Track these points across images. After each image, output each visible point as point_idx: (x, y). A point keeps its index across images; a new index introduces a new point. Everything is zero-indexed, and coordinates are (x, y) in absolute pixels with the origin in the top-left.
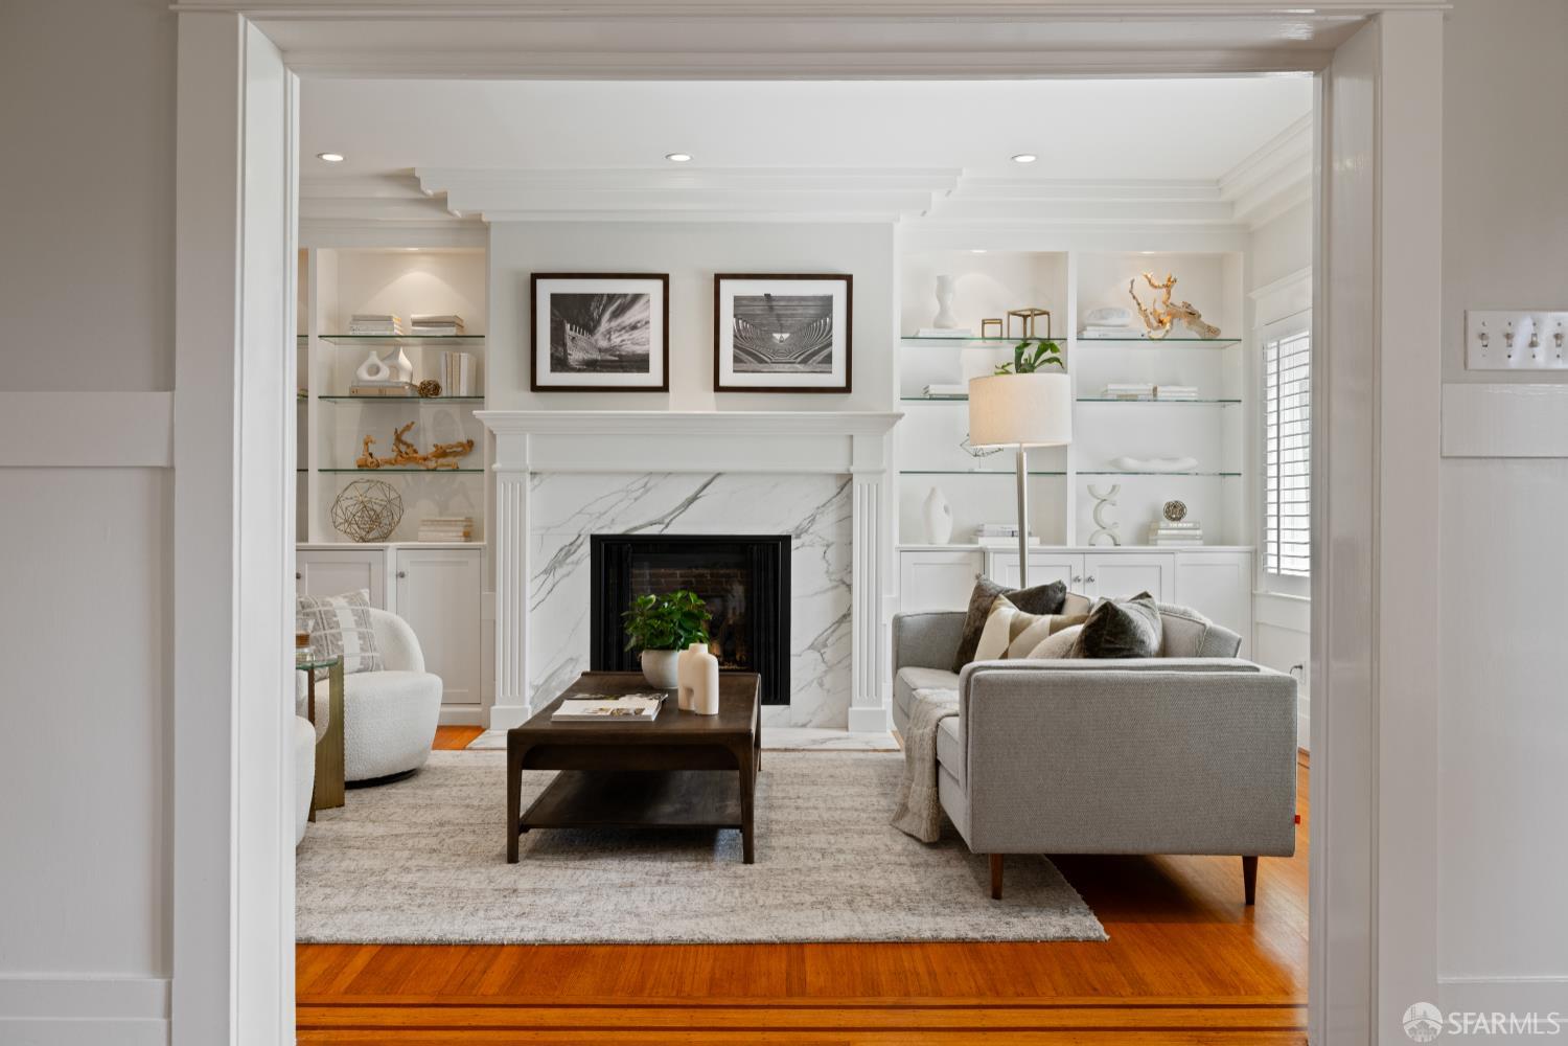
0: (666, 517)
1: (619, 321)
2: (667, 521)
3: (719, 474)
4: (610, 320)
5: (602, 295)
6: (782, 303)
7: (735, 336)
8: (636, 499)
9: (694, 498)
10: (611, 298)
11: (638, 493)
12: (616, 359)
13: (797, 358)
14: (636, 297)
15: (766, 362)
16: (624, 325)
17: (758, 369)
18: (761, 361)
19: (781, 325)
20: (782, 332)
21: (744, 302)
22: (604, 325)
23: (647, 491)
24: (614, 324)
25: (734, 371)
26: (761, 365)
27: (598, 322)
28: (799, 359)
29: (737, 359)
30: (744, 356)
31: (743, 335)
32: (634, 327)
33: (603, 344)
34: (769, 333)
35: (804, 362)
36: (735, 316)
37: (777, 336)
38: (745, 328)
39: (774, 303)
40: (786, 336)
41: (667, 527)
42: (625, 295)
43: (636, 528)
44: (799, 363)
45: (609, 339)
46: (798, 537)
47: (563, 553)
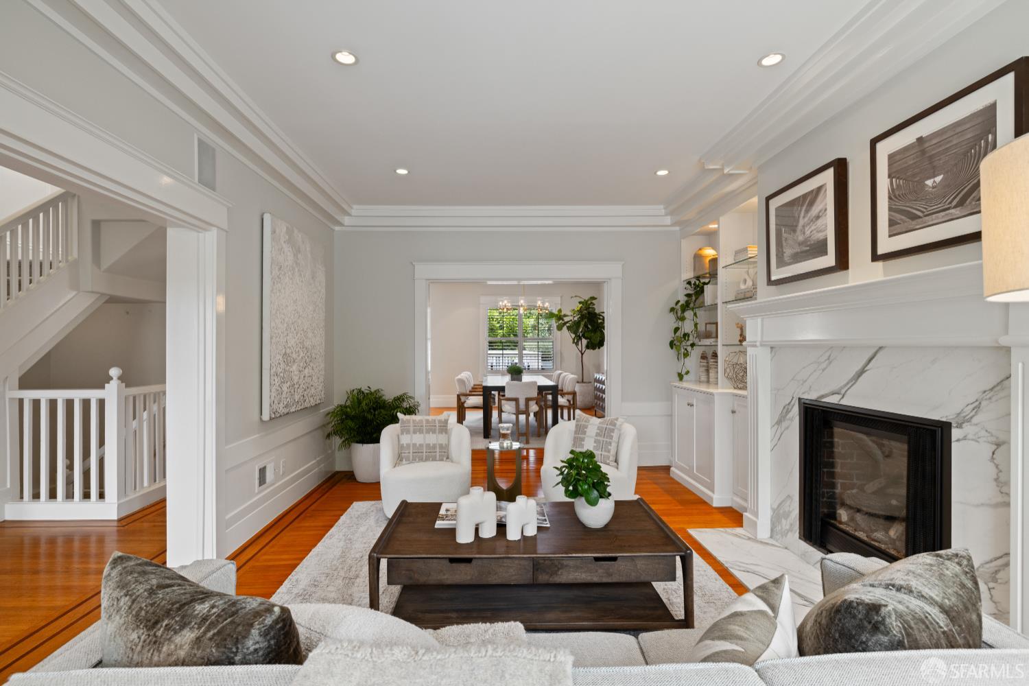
0: (842, 388)
1: (809, 215)
2: (843, 391)
3: (881, 348)
4: (804, 217)
5: (799, 197)
6: (934, 142)
7: (890, 198)
8: (823, 370)
9: (862, 372)
10: (805, 196)
11: (824, 366)
12: (808, 248)
13: (950, 203)
14: (819, 189)
15: (920, 217)
16: (811, 218)
17: (911, 227)
18: (914, 217)
19: (934, 167)
20: (934, 176)
21: (898, 157)
22: (802, 222)
23: (830, 363)
24: (806, 219)
25: (890, 236)
26: (914, 222)
27: (798, 221)
28: (954, 203)
29: (892, 223)
30: (898, 216)
31: (897, 193)
32: (818, 217)
33: (801, 238)
34: (921, 183)
35: (961, 203)
36: (890, 176)
37: (929, 182)
38: (898, 186)
39: (927, 145)
40: (939, 179)
41: (843, 397)
42: (812, 191)
43: (823, 396)
44: (955, 207)
45: (804, 233)
46: (960, 426)
47: (785, 411)
